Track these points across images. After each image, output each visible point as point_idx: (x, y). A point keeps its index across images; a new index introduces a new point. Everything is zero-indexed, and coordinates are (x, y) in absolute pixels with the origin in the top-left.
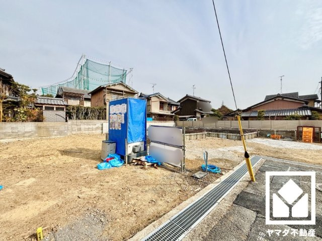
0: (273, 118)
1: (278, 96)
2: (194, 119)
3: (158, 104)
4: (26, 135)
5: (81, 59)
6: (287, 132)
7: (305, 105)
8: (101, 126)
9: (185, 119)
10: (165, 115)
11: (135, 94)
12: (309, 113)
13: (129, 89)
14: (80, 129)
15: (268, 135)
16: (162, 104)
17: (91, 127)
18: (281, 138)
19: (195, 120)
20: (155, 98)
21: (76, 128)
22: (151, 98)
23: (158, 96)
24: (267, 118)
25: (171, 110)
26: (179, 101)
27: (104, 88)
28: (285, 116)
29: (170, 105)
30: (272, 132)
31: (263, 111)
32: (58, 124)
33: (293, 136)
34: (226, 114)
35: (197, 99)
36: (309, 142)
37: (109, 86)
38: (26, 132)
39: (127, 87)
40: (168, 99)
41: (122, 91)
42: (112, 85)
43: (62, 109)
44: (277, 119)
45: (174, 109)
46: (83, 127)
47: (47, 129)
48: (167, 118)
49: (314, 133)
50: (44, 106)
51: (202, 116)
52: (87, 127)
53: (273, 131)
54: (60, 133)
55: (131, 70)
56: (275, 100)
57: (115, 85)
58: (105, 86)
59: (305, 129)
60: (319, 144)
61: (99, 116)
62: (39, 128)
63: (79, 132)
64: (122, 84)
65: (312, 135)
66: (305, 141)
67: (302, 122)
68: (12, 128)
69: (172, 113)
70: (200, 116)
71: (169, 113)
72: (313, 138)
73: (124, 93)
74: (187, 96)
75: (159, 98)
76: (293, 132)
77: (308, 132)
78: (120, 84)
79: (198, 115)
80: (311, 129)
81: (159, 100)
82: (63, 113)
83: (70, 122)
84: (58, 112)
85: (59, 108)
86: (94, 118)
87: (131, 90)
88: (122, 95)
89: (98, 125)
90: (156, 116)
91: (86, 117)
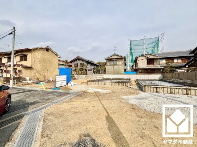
3: (146, 61)
11: (123, 58)
16: (150, 61)
17: (100, 77)
21: (95, 77)
32: (90, 76)
38: (83, 78)
39: (118, 56)
41: (114, 59)
42: (110, 57)
47: (87, 77)
50: (88, 70)
52: (98, 76)
62: (86, 76)
75: (146, 56)
81: (146, 58)
82: (92, 72)
83: (94, 74)
84: (91, 72)
85: (91, 70)
86: (102, 73)
87: (121, 57)
88: (114, 61)
89: (103, 76)
90: (143, 70)
91: (99, 73)
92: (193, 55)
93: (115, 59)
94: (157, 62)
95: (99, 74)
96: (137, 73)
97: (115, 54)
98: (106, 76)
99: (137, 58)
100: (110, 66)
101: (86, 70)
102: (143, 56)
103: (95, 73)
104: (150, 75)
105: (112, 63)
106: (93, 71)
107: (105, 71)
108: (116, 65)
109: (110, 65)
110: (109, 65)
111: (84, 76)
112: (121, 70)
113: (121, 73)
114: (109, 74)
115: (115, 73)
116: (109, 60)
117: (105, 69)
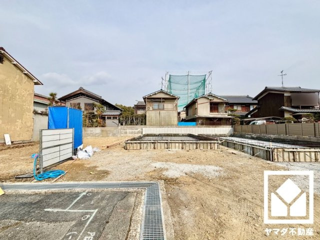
3: (208, 106)
4: (97, 135)
8: (141, 131)
11: (175, 99)
13: (170, 95)
14: (126, 133)
16: (214, 106)
17: (134, 131)
21: (123, 131)
26: (256, 98)
29: (247, 105)
32: (112, 129)
35: (284, 92)
37: (151, 96)
38: (97, 134)
39: (166, 94)
41: (160, 99)
42: (153, 95)
43: (116, 118)
46: (128, 131)
47: (106, 131)
48: (223, 122)
50: (106, 117)
52: (131, 131)
54: (114, 135)
58: (147, 97)
61: (142, 122)
62: (102, 131)
63: (126, 135)
68: (91, 131)
69: (247, 115)
74: (266, 90)
75: (208, 98)
78: (160, 92)
81: (209, 101)
82: (117, 121)
83: (120, 127)
84: (113, 121)
85: (115, 118)
86: (137, 124)
87: (172, 96)
88: (160, 102)
89: (140, 130)
90: (205, 121)
91: (132, 123)
92: (256, 102)
93: (163, 99)
94: (222, 108)
95: (132, 126)
96: (197, 125)
97: (161, 90)
98: (146, 130)
99: (197, 100)
100: (154, 112)
101: (103, 118)
102: (205, 97)
103: (122, 124)
104: (216, 127)
105: (156, 105)
106: (119, 120)
107: (143, 120)
108: (163, 109)
109: (153, 110)
110: (151, 109)
111: (98, 130)
112: (173, 119)
113: (173, 125)
114: (152, 125)
115: (163, 123)
116: (150, 99)
117: (145, 117)
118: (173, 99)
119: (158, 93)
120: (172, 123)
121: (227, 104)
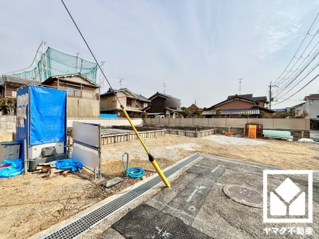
0: (228, 116)
1: (236, 96)
2: (161, 116)
3: (125, 100)
5: (40, 46)
6: (238, 129)
7: (256, 105)
9: (153, 116)
10: (132, 112)
11: (96, 88)
12: (258, 112)
13: (90, 82)
15: (223, 132)
16: (129, 101)
18: (234, 134)
19: (163, 117)
20: (122, 93)
22: (116, 93)
23: (125, 91)
24: (223, 116)
25: (143, 107)
26: (150, 99)
27: (56, 79)
28: (237, 115)
29: (142, 102)
30: (226, 129)
31: (220, 110)
33: (243, 132)
34: (194, 112)
35: (167, 97)
36: (253, 138)
37: (63, 77)
40: (141, 96)
41: (79, 84)
42: (67, 77)
44: (231, 118)
45: (145, 106)
48: (136, 115)
49: (258, 130)
51: (172, 114)
53: (228, 128)
55: (103, 63)
56: (234, 100)
57: (71, 77)
58: (57, 77)
59: (250, 126)
60: (261, 140)
64: (79, 76)
65: (255, 131)
66: (250, 138)
67: (250, 120)
69: (143, 110)
70: (169, 114)
71: (137, 110)
72: (256, 134)
73: (82, 86)
74: (157, 94)
75: (125, 93)
76: (243, 129)
77: (253, 128)
78: (78, 76)
79: (168, 113)
80: (255, 127)
81: (126, 96)
87: (92, 84)
88: (79, 88)
92: (150, 101)
93: (83, 85)
94: (135, 103)
105: (70, 91)
108: (81, 97)
112: (94, 110)
113: (95, 117)
118: (93, 87)
119: (74, 76)
120: (94, 114)
121: (138, 100)
